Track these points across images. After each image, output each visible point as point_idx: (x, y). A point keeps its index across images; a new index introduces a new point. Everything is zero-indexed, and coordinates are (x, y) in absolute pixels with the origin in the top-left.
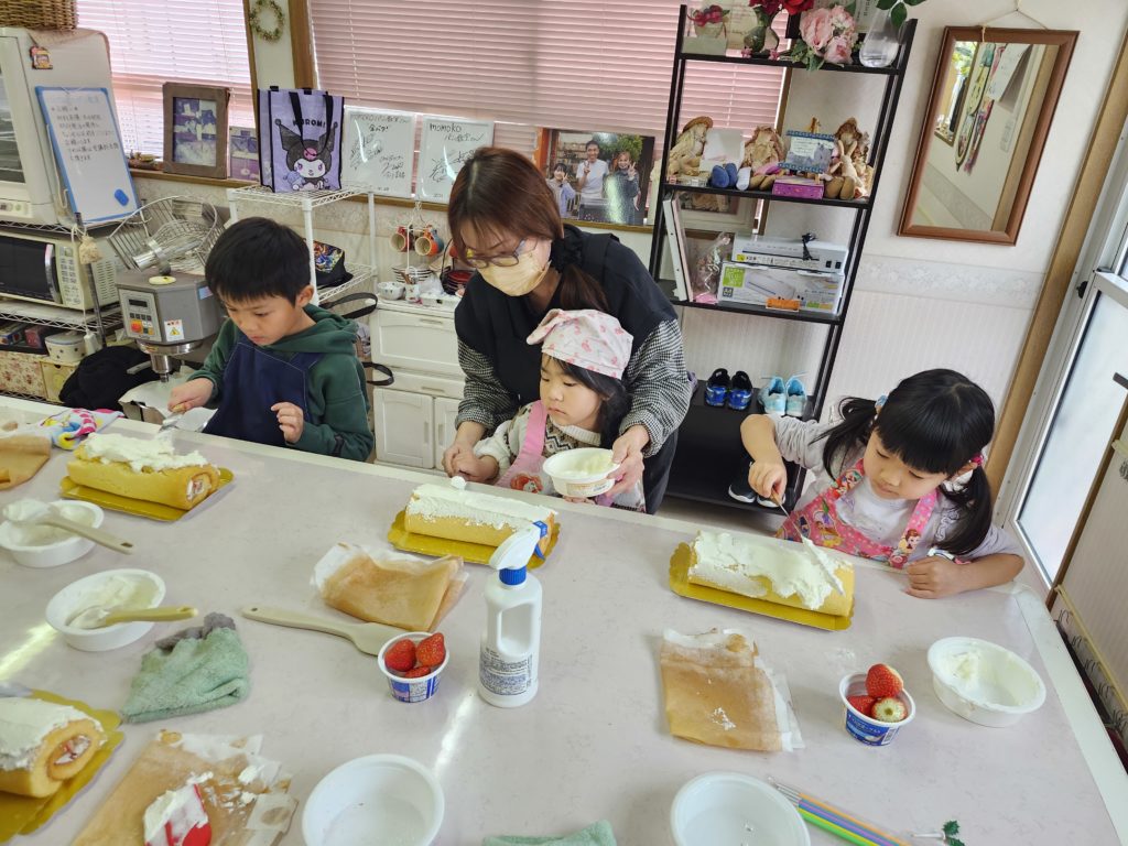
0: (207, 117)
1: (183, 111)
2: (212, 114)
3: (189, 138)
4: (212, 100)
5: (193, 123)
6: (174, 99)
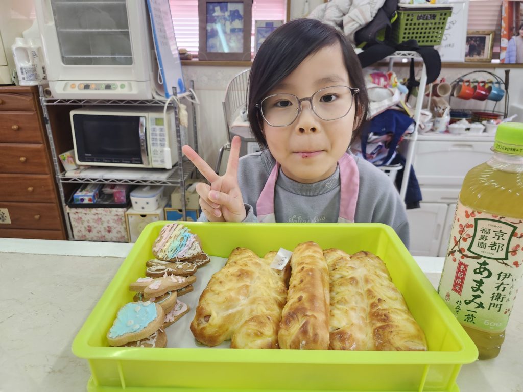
0: (235, 15)
1: (214, 13)
2: (238, 12)
6: (207, 4)
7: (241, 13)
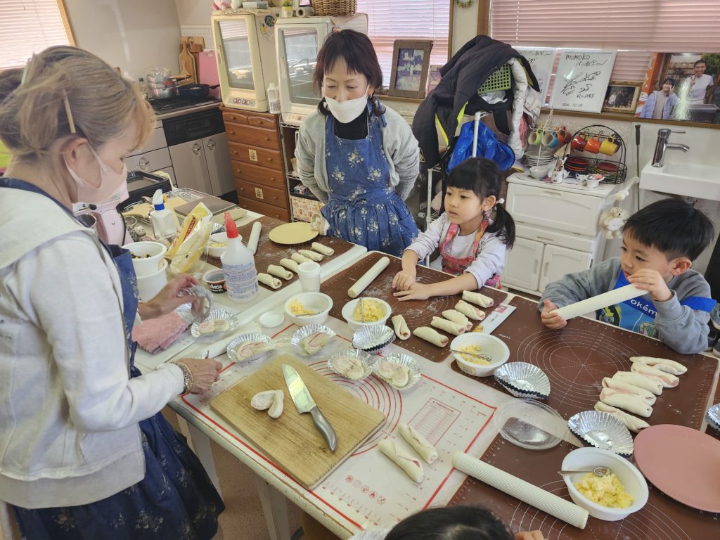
0: (417, 60)
1: (404, 57)
2: (420, 58)
3: (406, 73)
4: (423, 49)
5: (409, 65)
6: (400, 50)
7: (422, 58)
